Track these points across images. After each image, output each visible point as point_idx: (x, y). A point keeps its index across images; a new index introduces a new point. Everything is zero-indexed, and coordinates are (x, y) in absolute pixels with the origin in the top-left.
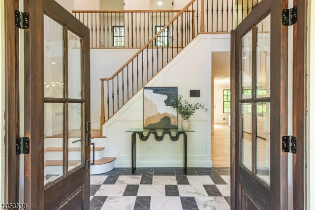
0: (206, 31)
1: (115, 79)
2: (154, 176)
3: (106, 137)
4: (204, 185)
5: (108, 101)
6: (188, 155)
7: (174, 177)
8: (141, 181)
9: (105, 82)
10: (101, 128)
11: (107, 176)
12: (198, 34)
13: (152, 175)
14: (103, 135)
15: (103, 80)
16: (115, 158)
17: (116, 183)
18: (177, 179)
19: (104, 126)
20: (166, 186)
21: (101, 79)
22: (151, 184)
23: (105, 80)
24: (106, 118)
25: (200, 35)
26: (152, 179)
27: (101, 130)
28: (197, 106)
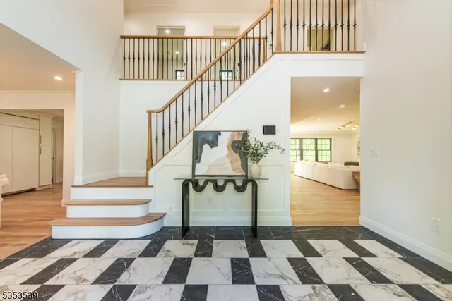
0: (283, 50)
1: (167, 112)
2: (215, 241)
3: (152, 186)
4: (288, 259)
5: (157, 140)
6: (258, 210)
7: (243, 243)
8: (196, 251)
9: (154, 115)
10: (147, 174)
11: (149, 241)
12: (273, 53)
13: (213, 239)
14: (150, 184)
15: (150, 113)
16: (165, 214)
17: (159, 255)
18: (247, 246)
19: (151, 172)
20: (233, 261)
21: (147, 112)
22: (210, 256)
23: (153, 112)
24: (154, 162)
25: (276, 55)
26: (212, 247)
27: (147, 178)
28: (271, 145)
